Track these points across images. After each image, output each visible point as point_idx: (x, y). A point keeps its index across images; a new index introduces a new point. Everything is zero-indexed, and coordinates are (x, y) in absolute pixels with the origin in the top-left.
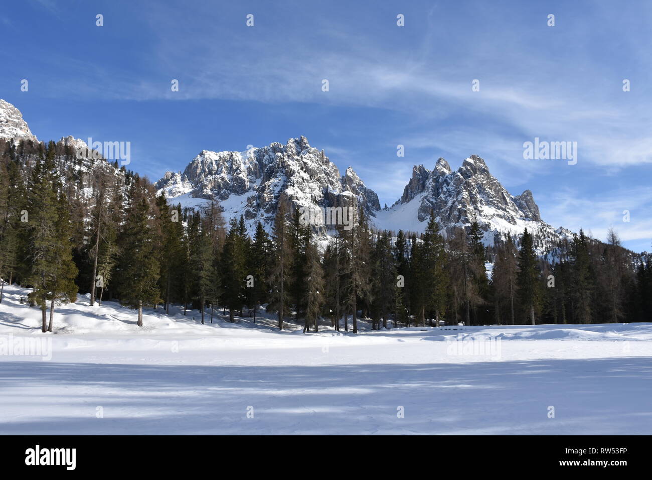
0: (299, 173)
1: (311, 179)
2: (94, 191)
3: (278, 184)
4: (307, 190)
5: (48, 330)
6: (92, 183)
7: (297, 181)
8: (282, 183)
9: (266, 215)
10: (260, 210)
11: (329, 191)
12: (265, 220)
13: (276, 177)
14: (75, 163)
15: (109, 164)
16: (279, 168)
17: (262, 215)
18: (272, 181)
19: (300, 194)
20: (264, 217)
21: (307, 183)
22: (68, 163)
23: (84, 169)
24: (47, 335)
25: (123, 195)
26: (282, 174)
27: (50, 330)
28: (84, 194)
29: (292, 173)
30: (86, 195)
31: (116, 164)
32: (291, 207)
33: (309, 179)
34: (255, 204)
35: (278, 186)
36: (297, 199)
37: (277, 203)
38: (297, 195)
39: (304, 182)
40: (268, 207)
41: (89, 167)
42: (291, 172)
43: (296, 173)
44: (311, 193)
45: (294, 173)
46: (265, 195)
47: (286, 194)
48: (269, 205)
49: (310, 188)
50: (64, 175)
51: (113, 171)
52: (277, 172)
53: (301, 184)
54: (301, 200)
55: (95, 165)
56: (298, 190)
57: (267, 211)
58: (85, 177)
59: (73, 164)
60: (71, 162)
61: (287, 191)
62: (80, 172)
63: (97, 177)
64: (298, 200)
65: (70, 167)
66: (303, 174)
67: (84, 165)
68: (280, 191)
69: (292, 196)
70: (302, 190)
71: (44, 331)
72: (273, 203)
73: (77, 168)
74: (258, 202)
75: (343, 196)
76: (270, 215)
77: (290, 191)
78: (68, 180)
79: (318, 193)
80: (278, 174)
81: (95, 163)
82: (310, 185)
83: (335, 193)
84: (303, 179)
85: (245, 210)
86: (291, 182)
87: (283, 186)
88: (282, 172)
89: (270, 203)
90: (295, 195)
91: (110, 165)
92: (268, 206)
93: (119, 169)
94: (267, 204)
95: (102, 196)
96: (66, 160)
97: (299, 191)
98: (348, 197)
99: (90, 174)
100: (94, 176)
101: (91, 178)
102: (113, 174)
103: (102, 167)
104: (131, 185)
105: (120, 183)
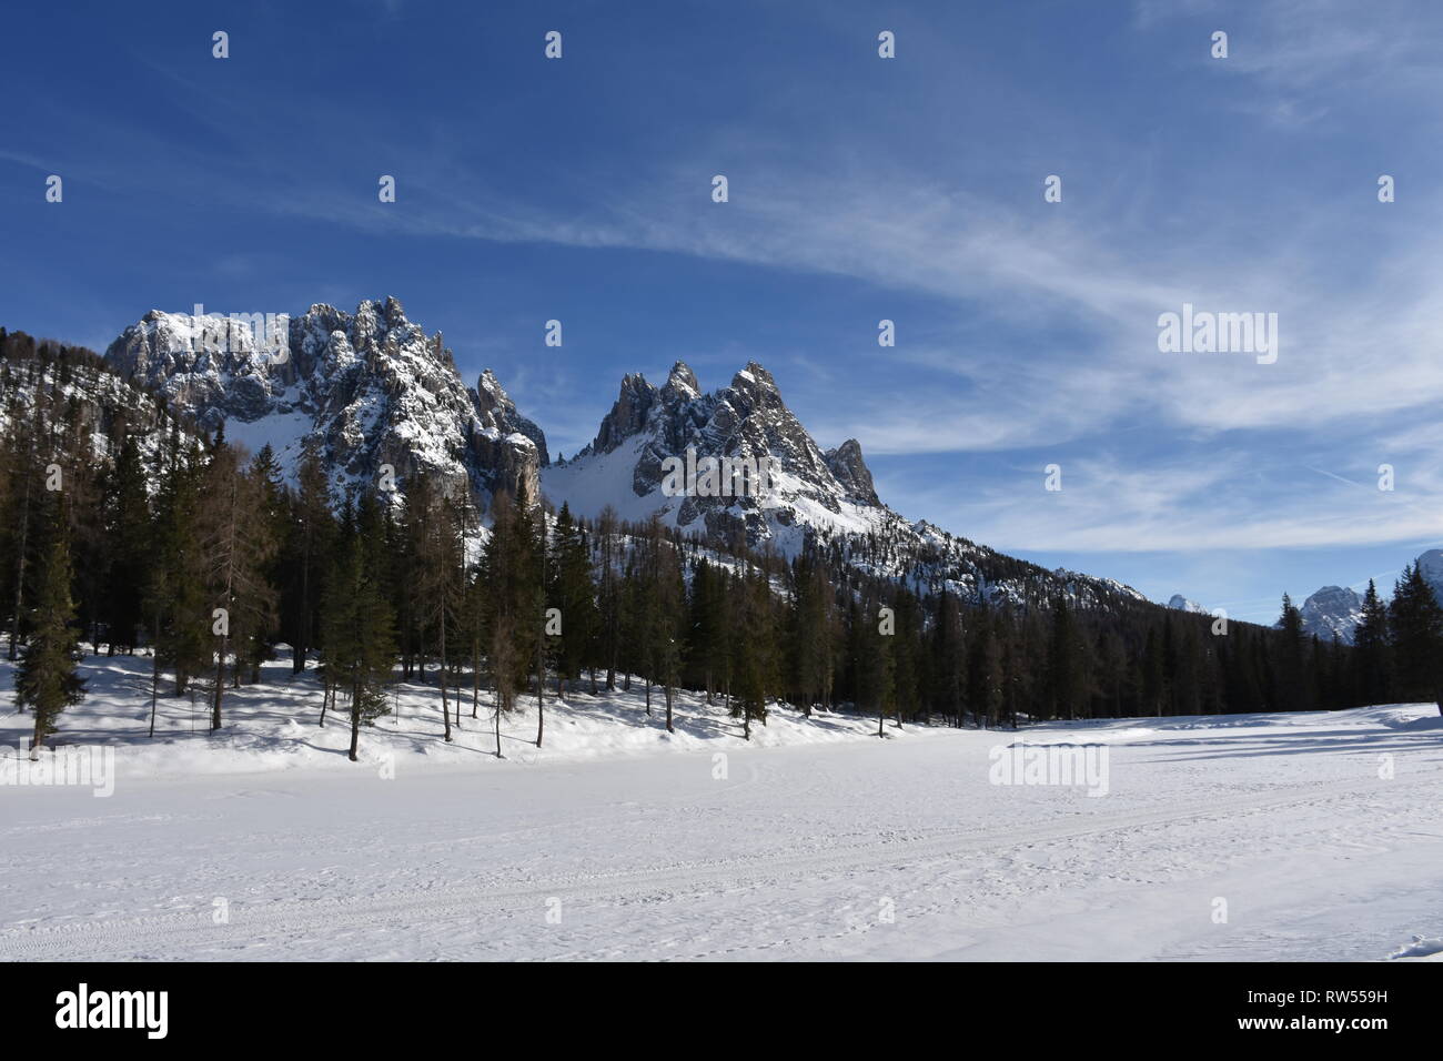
0: (414, 389)
1: (439, 403)
2: (108, 441)
3: (371, 412)
4: (433, 428)
7: (413, 408)
8: (378, 410)
9: (348, 479)
10: (333, 467)
11: (475, 430)
12: (347, 489)
13: (363, 394)
14: (63, 381)
15: (123, 385)
16: (370, 374)
17: (341, 479)
18: (359, 403)
19: (425, 439)
20: (345, 483)
21: (430, 412)
22: (49, 379)
23: (80, 394)
26: (377, 390)
28: (93, 449)
29: (401, 389)
32: (408, 464)
33: (435, 402)
34: (324, 454)
35: (371, 416)
36: (420, 447)
37: (370, 453)
38: (420, 440)
39: (426, 410)
40: (353, 462)
41: (89, 390)
42: (397, 387)
43: (410, 390)
44: (442, 435)
45: (404, 388)
46: (346, 435)
47: (395, 437)
48: (357, 456)
49: (437, 423)
52: (366, 384)
53: (421, 413)
54: (427, 449)
55: (100, 386)
56: (418, 427)
57: (351, 471)
58: (85, 410)
59: (57, 382)
60: (54, 378)
61: (398, 429)
62: (75, 401)
63: (106, 410)
64: (423, 450)
65: (53, 387)
66: (421, 391)
67: (81, 386)
68: (377, 428)
69: (408, 440)
70: (425, 427)
72: (363, 452)
73: (68, 390)
74: (331, 449)
75: (513, 446)
76: (357, 478)
77: (405, 430)
79: (453, 433)
80: (369, 389)
81: (102, 382)
82: (437, 415)
83: (490, 436)
84: (424, 403)
85: (300, 465)
86: (400, 409)
87: (381, 417)
88: (377, 385)
89: (357, 452)
90: (416, 440)
91: (128, 387)
92: (352, 459)
94: (350, 455)
97: (422, 431)
98: (522, 447)
99: (92, 404)
100: (101, 410)
101: (95, 413)
102: (135, 406)
103: (113, 391)
104: (170, 430)
105: (150, 425)
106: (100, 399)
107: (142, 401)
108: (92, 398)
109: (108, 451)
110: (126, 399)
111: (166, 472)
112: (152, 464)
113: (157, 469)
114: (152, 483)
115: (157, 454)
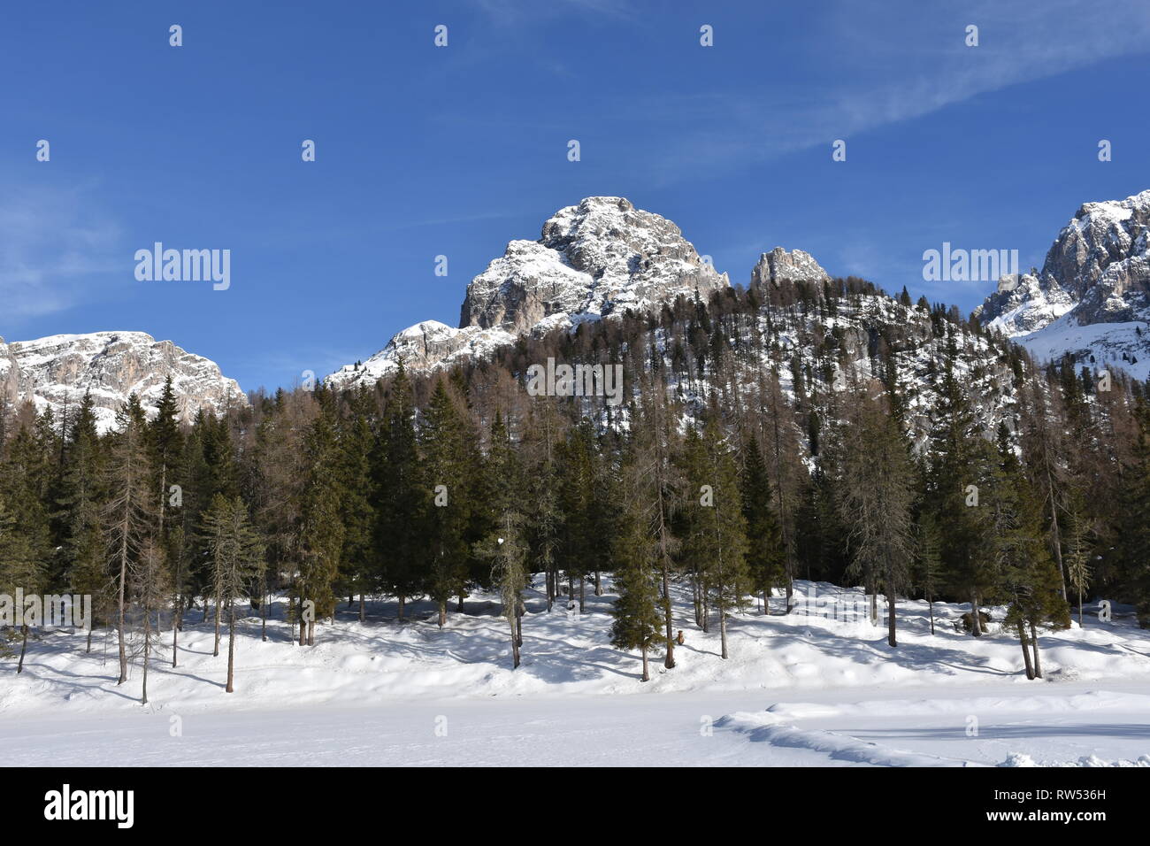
2: (873, 363)
5: (1036, 676)
6: (865, 349)
14: (824, 315)
15: (891, 301)
22: (810, 316)
23: (843, 323)
24: (1035, 684)
25: (936, 361)
27: (1038, 674)
28: (854, 374)
30: (859, 376)
31: (905, 299)
41: (852, 316)
50: (808, 343)
51: (904, 313)
55: (864, 310)
58: (849, 338)
59: (819, 317)
60: (815, 314)
62: (837, 331)
63: (872, 332)
65: (814, 323)
67: (842, 314)
71: (1030, 678)
73: (830, 322)
78: (818, 354)
81: (863, 304)
91: (895, 303)
93: (915, 306)
95: (892, 370)
96: (805, 311)
99: (857, 330)
100: (866, 333)
101: (861, 338)
102: (904, 321)
103: (878, 311)
104: (946, 336)
105: (924, 336)
106: (864, 323)
107: (910, 314)
108: (856, 324)
109: (873, 372)
110: (893, 316)
111: (942, 381)
112: (926, 377)
113: (932, 381)
114: (927, 396)
115: (931, 364)
